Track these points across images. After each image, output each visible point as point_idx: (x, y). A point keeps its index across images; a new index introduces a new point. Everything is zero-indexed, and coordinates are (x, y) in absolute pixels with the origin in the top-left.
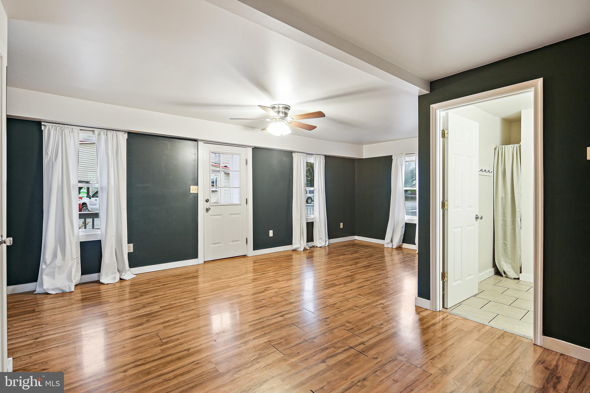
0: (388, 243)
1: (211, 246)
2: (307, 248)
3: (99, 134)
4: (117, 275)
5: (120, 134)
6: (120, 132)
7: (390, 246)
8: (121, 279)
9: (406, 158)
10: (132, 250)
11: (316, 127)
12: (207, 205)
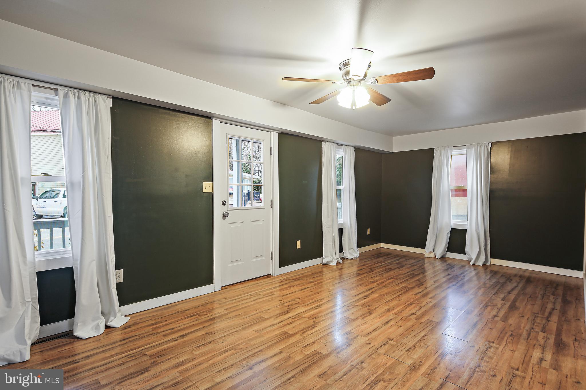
0: (430, 253)
1: (229, 265)
2: (340, 262)
3: (66, 96)
4: (102, 322)
5: (100, 99)
6: (100, 95)
7: (432, 255)
8: (107, 327)
9: (453, 151)
10: (121, 280)
11: (391, 100)
12: (224, 209)
